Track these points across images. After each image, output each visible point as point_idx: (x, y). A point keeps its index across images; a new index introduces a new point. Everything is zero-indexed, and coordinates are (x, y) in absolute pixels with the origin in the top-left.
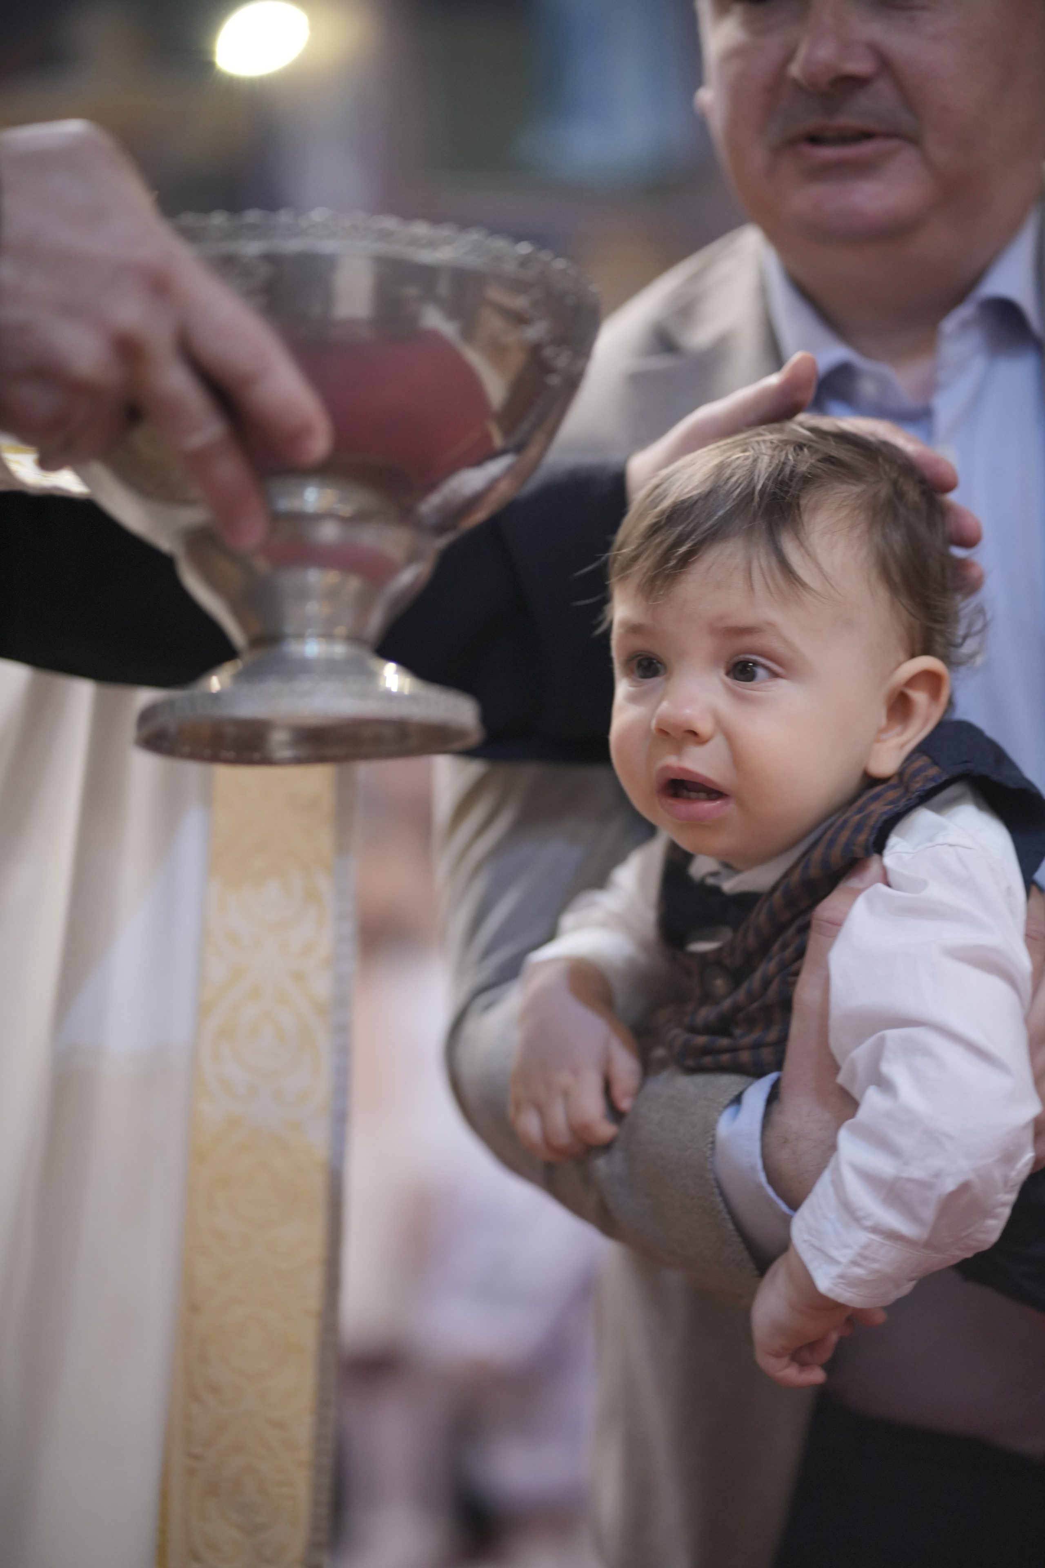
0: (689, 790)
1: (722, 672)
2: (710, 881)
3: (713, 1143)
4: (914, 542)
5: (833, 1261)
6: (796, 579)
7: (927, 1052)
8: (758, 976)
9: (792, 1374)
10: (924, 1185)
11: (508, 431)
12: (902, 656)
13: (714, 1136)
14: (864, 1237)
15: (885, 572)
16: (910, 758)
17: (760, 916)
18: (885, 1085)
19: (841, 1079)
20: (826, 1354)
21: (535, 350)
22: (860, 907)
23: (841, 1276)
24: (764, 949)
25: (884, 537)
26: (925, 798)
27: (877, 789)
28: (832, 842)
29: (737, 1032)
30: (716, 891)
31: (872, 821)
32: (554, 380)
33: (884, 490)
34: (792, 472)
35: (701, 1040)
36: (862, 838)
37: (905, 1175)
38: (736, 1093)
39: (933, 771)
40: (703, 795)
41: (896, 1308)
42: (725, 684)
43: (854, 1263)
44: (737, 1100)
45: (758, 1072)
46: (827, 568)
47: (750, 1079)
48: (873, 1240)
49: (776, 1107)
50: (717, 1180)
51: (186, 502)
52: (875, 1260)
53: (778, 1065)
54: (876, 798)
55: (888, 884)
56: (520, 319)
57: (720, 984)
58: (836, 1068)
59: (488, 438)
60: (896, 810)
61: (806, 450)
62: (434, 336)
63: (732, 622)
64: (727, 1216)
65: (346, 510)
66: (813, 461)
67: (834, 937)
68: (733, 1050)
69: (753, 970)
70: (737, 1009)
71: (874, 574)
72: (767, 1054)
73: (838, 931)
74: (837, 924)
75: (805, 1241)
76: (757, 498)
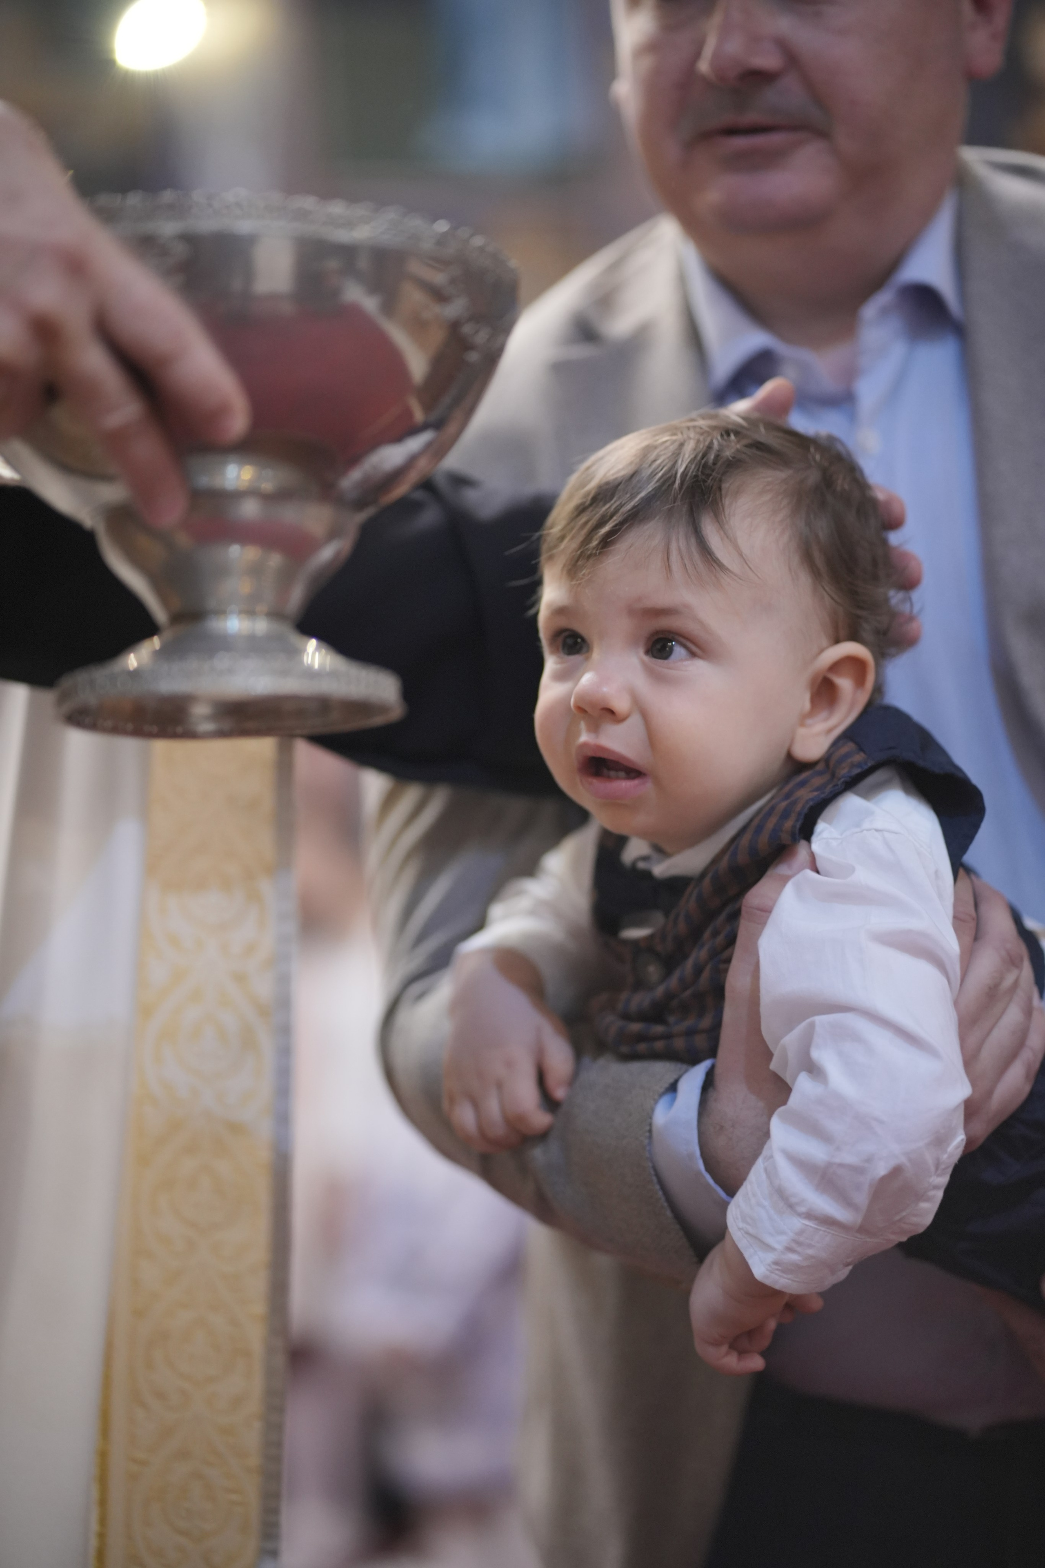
0: (609, 769)
1: (641, 651)
2: (641, 865)
3: (650, 1131)
4: (841, 532)
5: (768, 1248)
6: (715, 562)
7: (856, 1038)
8: (689, 964)
9: (731, 1361)
10: (858, 1170)
11: (428, 407)
12: (824, 642)
13: (651, 1125)
14: (798, 1223)
15: (807, 558)
16: (835, 744)
17: (689, 903)
18: (813, 1069)
19: (773, 1066)
20: (766, 1342)
21: (454, 326)
22: (788, 894)
23: (776, 1263)
24: (695, 934)
25: (808, 524)
26: (851, 784)
27: (804, 775)
28: (759, 829)
29: (671, 1019)
30: (647, 875)
31: (798, 808)
32: (473, 357)
33: (813, 477)
34: (717, 456)
35: (636, 1027)
36: (789, 824)
37: (837, 1160)
38: (671, 1080)
39: (859, 757)
40: (622, 774)
41: (832, 1294)
42: (643, 663)
43: (789, 1249)
44: (673, 1088)
45: (693, 1060)
46: (746, 551)
47: (684, 1066)
48: (807, 1225)
49: (712, 1094)
50: (655, 1168)
51: (105, 478)
52: (810, 1246)
53: (713, 1052)
54: (802, 784)
55: (818, 872)
56: (439, 296)
57: (653, 971)
58: (769, 1055)
59: (408, 413)
60: (823, 796)
61: (732, 437)
62: (354, 312)
63: (649, 603)
64: (666, 1204)
65: (267, 486)
66: (738, 446)
67: (763, 924)
68: (668, 1037)
69: (686, 957)
70: (669, 996)
71: (796, 559)
72: (700, 1041)
73: (768, 918)
74: (767, 911)
75: (740, 1229)
76: (678, 482)
